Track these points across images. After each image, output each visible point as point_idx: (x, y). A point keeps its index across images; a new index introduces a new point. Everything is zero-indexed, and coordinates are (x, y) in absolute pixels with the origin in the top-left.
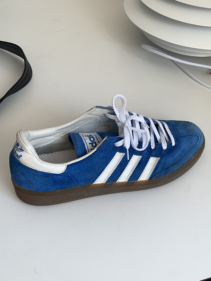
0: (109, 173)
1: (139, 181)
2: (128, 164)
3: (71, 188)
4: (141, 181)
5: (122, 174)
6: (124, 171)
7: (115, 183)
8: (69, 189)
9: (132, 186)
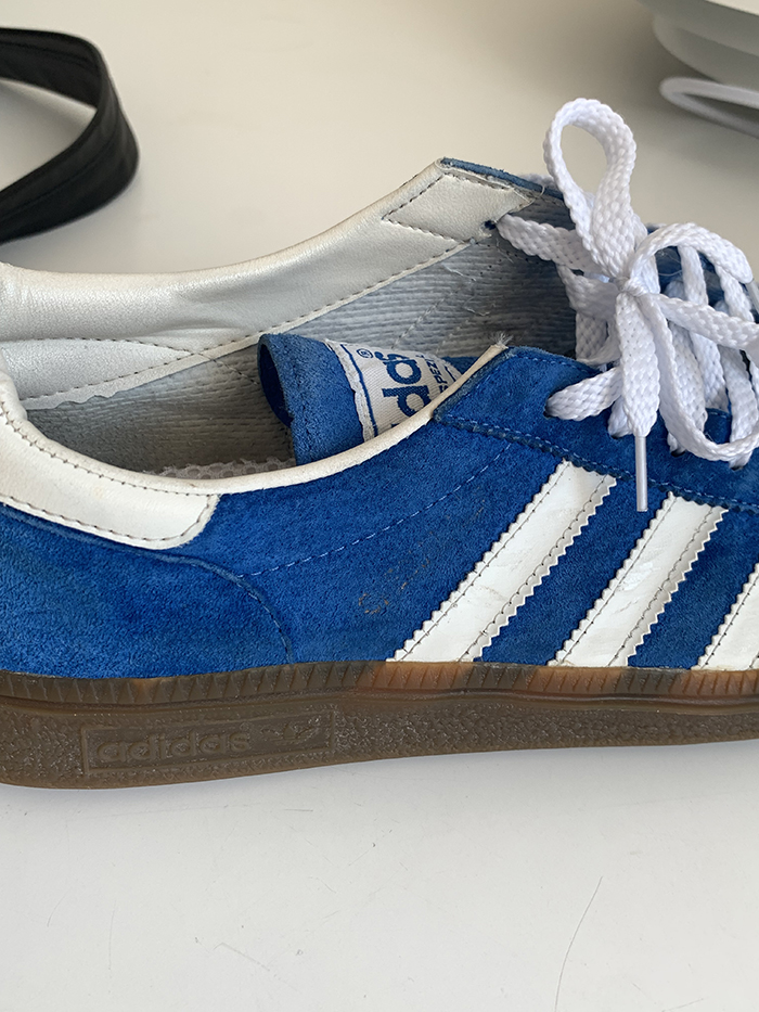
0: (501, 598)
1: (705, 674)
2: (635, 553)
3: (238, 674)
4: (717, 674)
5: (591, 613)
6: (607, 593)
7: (541, 670)
8: (227, 682)
9: (656, 703)
